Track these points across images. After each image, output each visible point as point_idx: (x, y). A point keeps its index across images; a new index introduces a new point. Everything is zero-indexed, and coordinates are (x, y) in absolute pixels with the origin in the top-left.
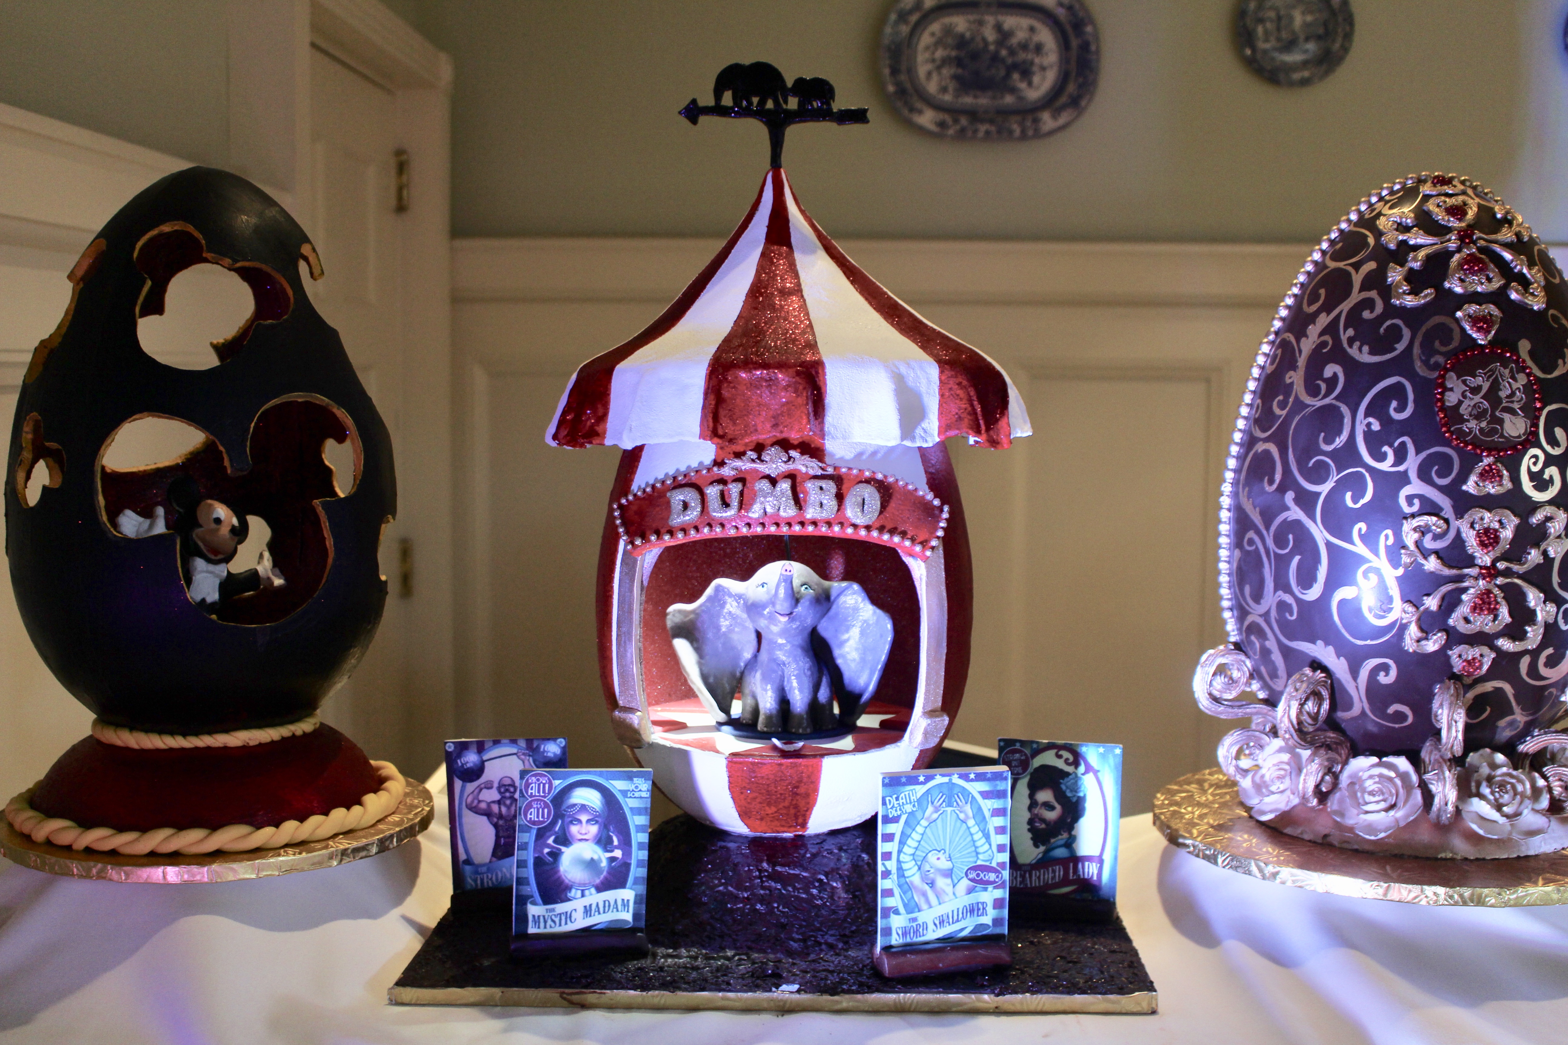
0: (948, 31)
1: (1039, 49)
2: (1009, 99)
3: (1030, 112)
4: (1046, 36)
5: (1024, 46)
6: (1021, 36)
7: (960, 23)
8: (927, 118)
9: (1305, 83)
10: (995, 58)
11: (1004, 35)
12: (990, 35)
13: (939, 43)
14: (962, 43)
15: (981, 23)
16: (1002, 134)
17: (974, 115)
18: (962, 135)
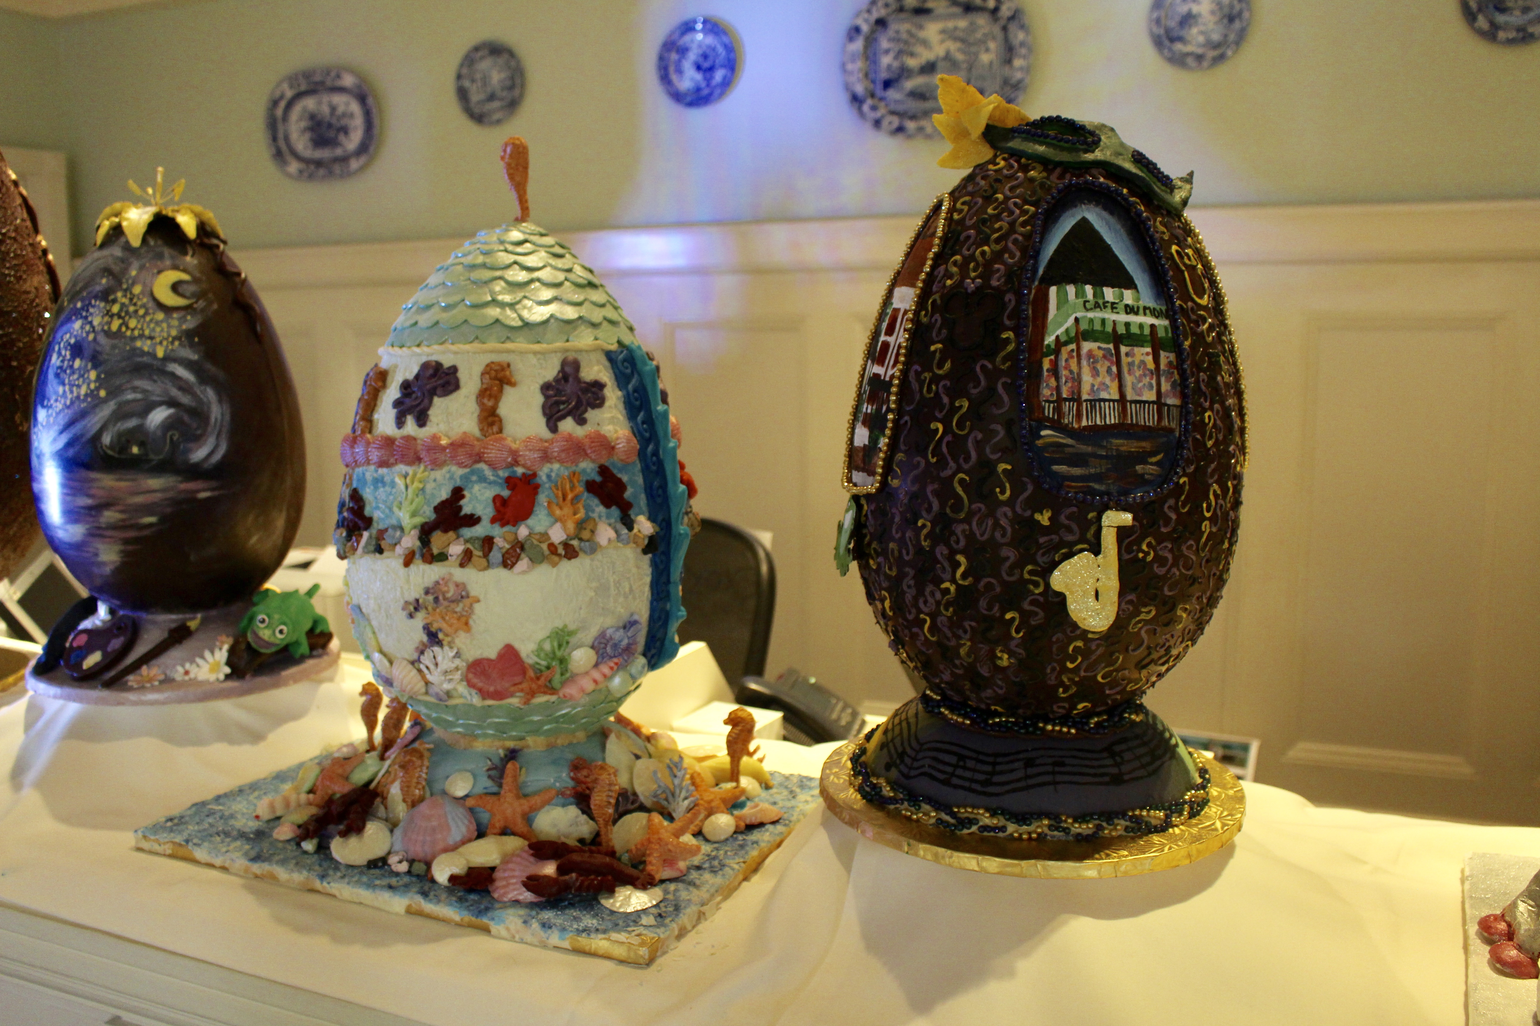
0: (305, 109)
1: (352, 116)
2: (339, 152)
3: (344, 159)
4: (355, 107)
5: (344, 115)
6: (341, 109)
7: (310, 103)
8: (294, 167)
9: (499, 122)
10: (330, 126)
11: (333, 109)
12: (326, 110)
13: (300, 119)
14: (312, 117)
15: (320, 103)
16: (331, 174)
17: (319, 163)
18: (311, 177)
